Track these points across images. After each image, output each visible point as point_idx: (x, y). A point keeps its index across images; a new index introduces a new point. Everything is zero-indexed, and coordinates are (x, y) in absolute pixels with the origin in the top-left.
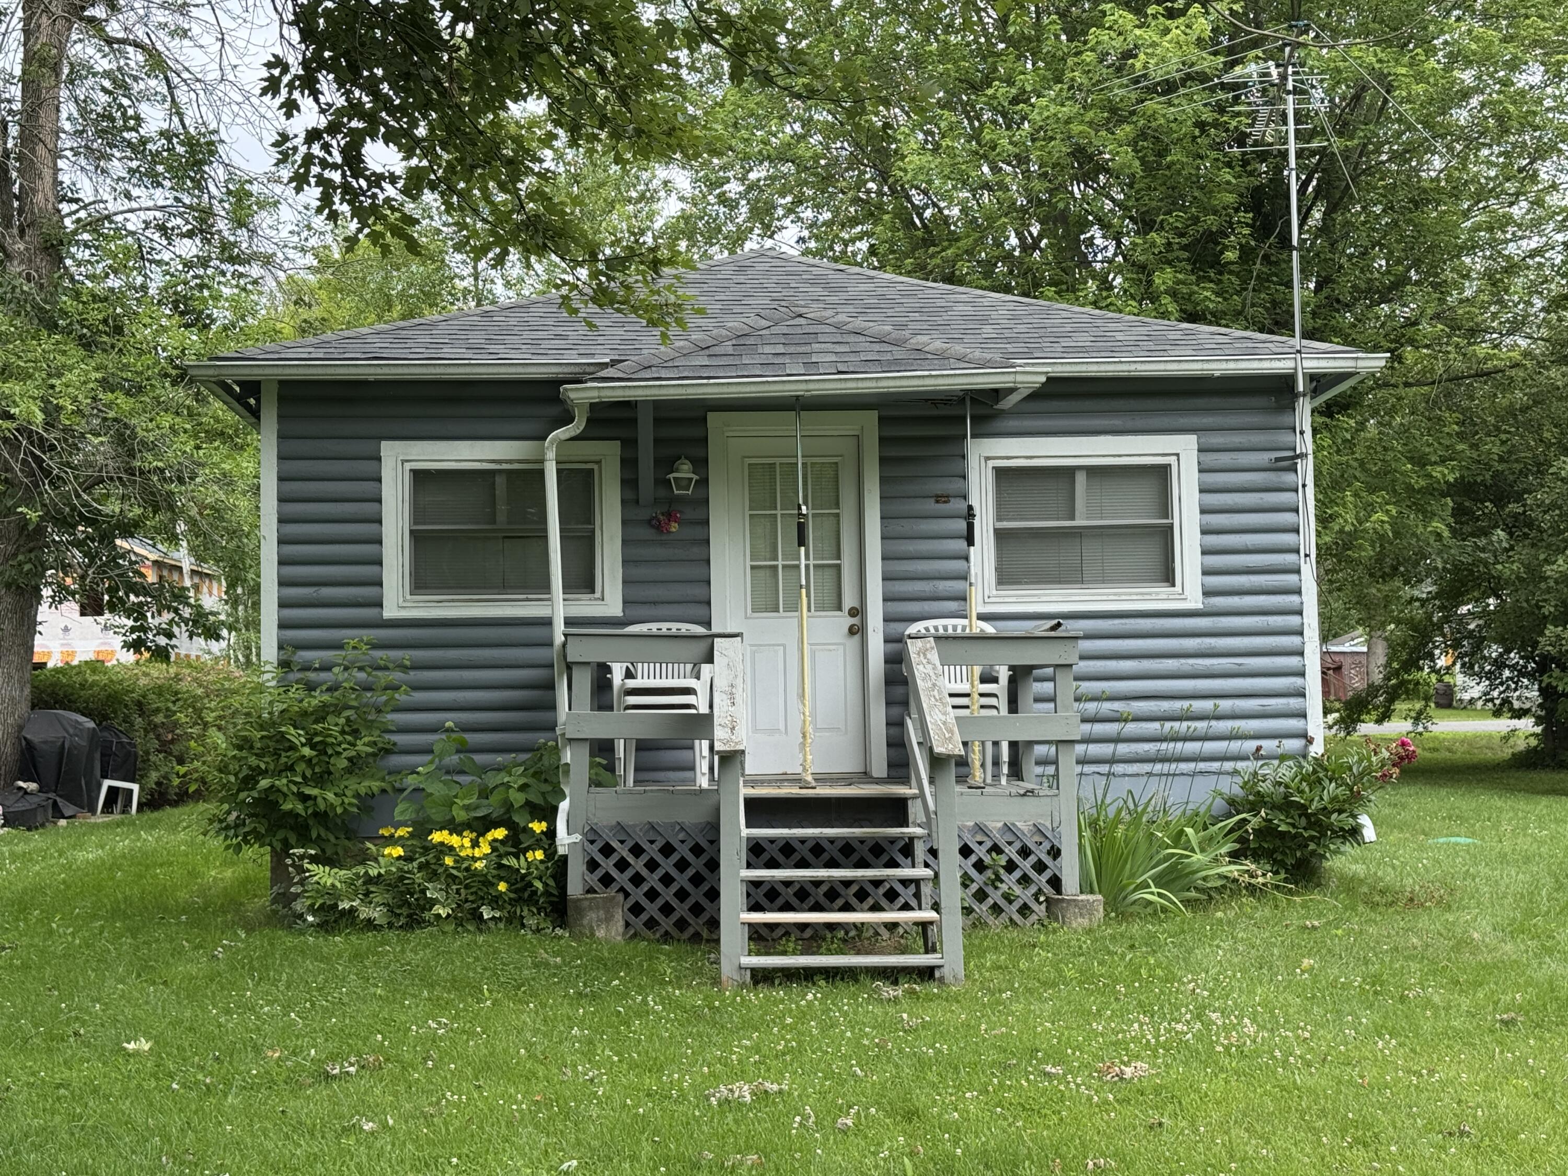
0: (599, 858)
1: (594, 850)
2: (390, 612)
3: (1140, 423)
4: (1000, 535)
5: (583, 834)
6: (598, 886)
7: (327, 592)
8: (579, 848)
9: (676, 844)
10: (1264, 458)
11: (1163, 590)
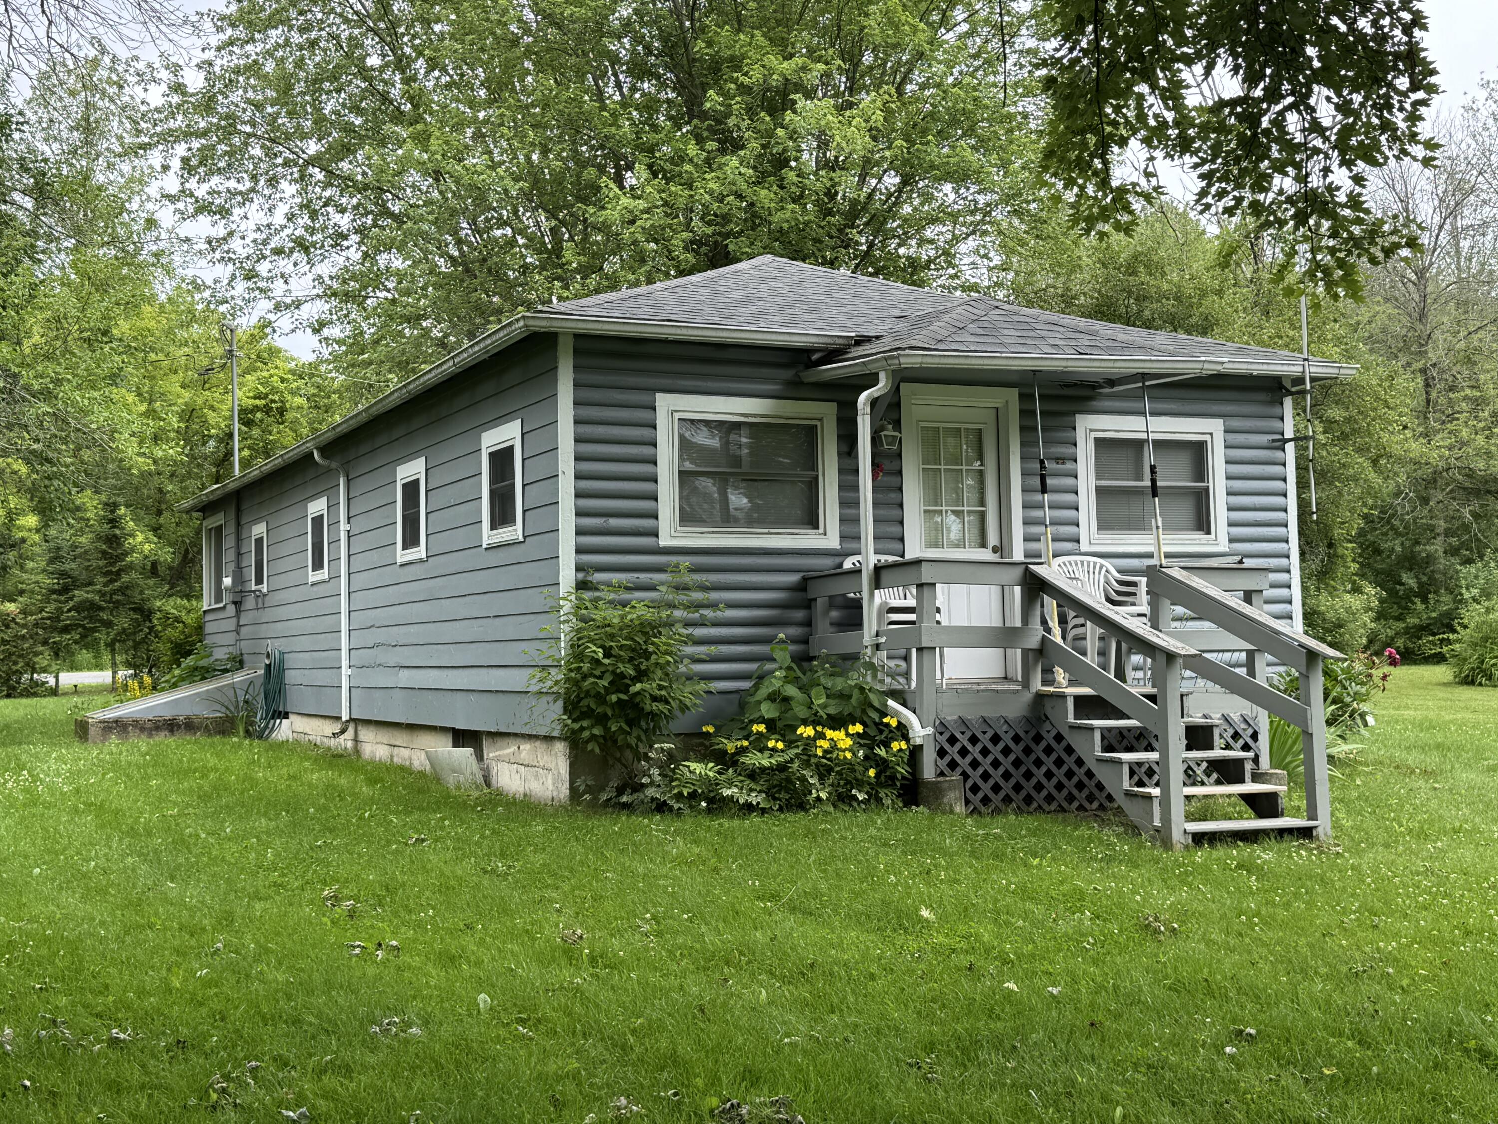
0: (947, 747)
1: (943, 739)
2: (664, 541)
3: (1188, 408)
4: (1100, 490)
5: (934, 727)
6: (947, 771)
7: (614, 522)
8: (932, 738)
9: (1002, 735)
10: (1264, 439)
11: (1200, 536)
